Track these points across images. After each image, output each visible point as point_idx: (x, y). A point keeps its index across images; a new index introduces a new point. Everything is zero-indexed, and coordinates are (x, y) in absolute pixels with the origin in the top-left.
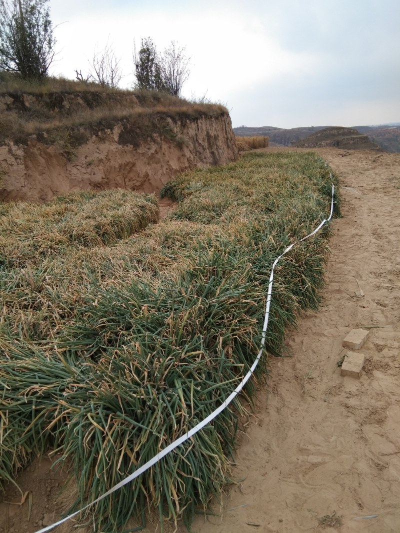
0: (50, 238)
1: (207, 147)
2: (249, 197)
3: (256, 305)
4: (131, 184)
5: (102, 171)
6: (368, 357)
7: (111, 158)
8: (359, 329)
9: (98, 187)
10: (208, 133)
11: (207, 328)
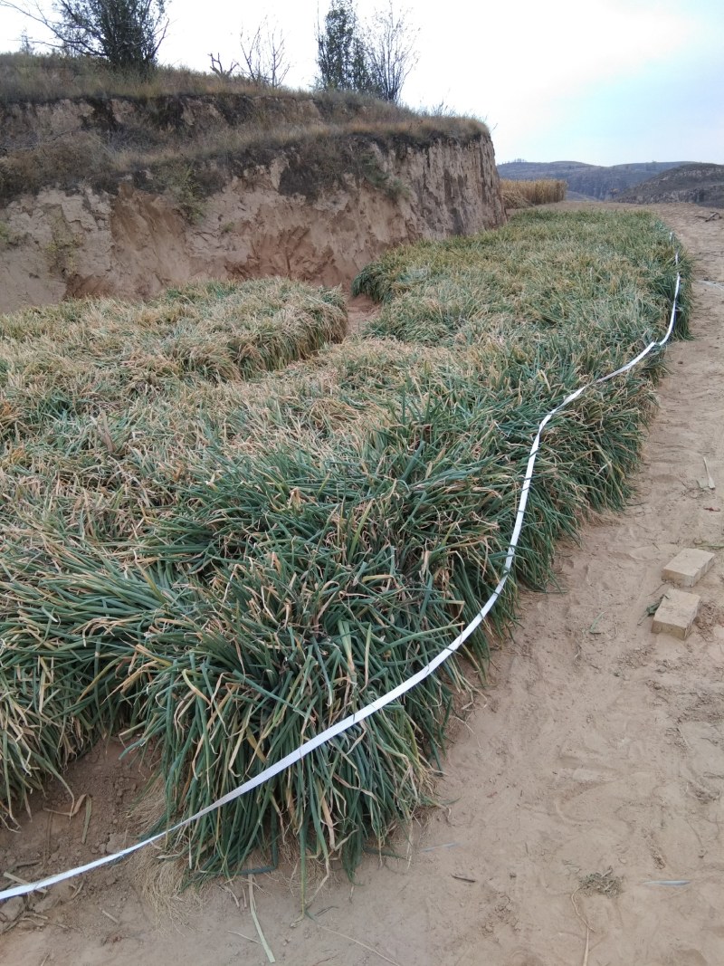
0: (147, 364)
1: (443, 199)
2: (513, 296)
3: (500, 496)
4: (300, 269)
5: (249, 244)
6: (706, 600)
7: (265, 219)
8: (697, 550)
9: (241, 273)
10: (447, 172)
11: (406, 535)
